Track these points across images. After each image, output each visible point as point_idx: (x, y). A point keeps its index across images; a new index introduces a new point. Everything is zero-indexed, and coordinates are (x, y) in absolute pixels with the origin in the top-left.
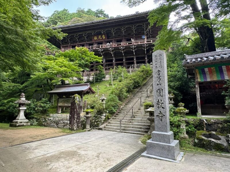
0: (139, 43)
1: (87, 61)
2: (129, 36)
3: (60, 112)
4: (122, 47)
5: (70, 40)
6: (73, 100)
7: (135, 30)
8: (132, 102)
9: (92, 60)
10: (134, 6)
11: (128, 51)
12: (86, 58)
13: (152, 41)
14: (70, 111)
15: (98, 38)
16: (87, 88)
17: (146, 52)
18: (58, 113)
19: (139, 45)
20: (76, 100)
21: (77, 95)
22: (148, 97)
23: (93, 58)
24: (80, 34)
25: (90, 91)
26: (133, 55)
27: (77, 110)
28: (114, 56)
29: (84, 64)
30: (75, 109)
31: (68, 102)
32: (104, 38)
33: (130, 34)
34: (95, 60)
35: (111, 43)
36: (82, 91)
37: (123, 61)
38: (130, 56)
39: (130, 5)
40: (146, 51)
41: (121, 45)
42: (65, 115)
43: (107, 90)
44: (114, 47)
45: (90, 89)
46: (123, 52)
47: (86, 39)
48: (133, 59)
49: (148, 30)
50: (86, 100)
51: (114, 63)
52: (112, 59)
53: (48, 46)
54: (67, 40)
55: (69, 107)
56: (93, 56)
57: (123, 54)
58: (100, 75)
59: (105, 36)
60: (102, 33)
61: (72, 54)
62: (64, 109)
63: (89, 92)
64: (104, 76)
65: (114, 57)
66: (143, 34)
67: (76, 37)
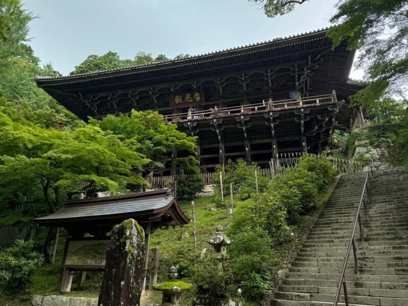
0: (286, 106)
1: (158, 143)
2: (258, 94)
3: (68, 289)
4: (242, 117)
5: (117, 103)
6: (118, 240)
7: (272, 80)
8: (310, 255)
9: (173, 141)
10: (279, 14)
11: (258, 126)
12: (157, 137)
13: (318, 102)
14: (101, 285)
15: (183, 99)
16: (165, 205)
17: (303, 129)
18: (62, 293)
19: (285, 110)
20: (128, 242)
21: (133, 221)
22: (366, 240)
23: (174, 136)
24: (142, 90)
25: (174, 217)
26: (270, 137)
27: (128, 283)
28: (221, 138)
29: (151, 150)
30: (122, 279)
31: (97, 252)
32: (198, 99)
33: (259, 89)
34: (178, 142)
35: (216, 108)
36: (150, 213)
37: (244, 150)
38: (263, 138)
39: (269, 12)
40: (303, 125)
41: (239, 111)
42: (83, 298)
43: (214, 220)
44: (224, 118)
45: (173, 207)
46: (244, 128)
47: (156, 102)
48: (269, 146)
49: (304, 79)
50: (157, 248)
51: (222, 156)
52: (216, 145)
53: (65, 120)
54: (112, 103)
55: (100, 270)
56: (175, 132)
57: (245, 135)
58: (190, 181)
59: (201, 96)
60: (195, 87)
61: (122, 126)
62: (84, 278)
63: (170, 219)
64: (201, 183)
65: (222, 142)
66: (293, 88)
67: (132, 96)
